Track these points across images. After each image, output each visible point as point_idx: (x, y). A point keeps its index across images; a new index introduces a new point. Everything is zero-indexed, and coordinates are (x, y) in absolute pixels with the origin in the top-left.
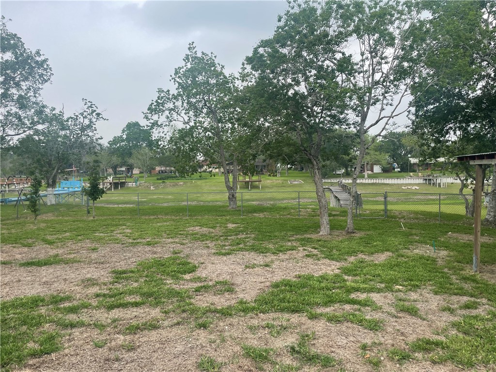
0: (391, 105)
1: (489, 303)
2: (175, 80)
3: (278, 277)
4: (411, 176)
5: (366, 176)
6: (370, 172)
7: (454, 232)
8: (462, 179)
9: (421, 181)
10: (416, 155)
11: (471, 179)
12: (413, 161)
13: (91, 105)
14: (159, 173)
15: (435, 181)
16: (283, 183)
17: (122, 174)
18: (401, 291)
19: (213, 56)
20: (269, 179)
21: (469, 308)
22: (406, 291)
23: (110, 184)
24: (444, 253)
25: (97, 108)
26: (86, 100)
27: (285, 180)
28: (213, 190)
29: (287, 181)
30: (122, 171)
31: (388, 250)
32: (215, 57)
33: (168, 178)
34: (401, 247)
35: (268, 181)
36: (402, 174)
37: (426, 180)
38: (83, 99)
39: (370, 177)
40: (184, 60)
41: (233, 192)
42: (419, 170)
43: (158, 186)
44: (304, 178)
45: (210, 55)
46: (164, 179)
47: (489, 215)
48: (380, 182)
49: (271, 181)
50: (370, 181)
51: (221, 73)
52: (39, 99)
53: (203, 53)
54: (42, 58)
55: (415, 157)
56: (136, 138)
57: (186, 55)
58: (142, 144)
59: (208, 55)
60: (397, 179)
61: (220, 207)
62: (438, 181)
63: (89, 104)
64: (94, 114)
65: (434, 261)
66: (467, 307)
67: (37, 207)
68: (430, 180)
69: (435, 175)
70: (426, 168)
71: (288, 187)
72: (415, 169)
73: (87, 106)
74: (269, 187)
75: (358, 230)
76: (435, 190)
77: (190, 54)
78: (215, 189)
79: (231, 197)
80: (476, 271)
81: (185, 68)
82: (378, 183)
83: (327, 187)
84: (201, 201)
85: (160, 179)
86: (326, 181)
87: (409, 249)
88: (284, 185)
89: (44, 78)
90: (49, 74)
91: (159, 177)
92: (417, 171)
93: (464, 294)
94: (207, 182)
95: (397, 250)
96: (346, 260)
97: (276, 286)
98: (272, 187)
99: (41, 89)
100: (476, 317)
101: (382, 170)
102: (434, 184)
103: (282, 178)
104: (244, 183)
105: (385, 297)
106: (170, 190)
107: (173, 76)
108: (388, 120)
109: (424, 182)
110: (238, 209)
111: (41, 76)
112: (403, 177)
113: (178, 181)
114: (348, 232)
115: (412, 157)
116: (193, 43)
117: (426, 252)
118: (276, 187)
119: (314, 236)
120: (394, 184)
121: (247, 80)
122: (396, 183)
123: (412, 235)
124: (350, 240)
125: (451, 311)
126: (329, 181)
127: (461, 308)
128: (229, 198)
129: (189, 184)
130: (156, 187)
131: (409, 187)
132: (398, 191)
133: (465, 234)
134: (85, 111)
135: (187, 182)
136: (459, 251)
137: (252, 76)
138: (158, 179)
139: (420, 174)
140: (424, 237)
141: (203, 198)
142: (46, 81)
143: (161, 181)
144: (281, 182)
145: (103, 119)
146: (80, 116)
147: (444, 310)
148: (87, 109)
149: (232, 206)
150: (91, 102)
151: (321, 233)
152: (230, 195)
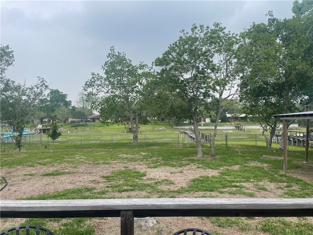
0: (233, 87)
1: (297, 185)
2: (104, 68)
3: (191, 177)
4: (228, 125)
5: (202, 125)
6: (204, 122)
7: (266, 155)
8: (263, 126)
9: (234, 128)
10: (230, 112)
11: (269, 127)
12: (228, 115)
13: (43, 80)
14: (71, 122)
15: (241, 128)
16: (153, 129)
17: (45, 123)
18: (254, 182)
19: (124, 54)
20: (144, 127)
21: (289, 187)
22: (257, 182)
23: (40, 130)
24: (265, 165)
25: (47, 82)
26: (40, 77)
27: (153, 127)
28: (109, 134)
29: (155, 127)
30: (45, 121)
31: (237, 164)
32: (125, 55)
33: (79, 126)
34: (243, 162)
35: (144, 128)
36: (222, 123)
37: (236, 127)
38: (38, 77)
39: (204, 125)
40: (107, 56)
41: (136, 134)
42: (232, 121)
43: (72, 131)
44: (166, 126)
45: (122, 54)
46: (76, 127)
47: (282, 146)
48: (210, 128)
49: (146, 128)
50: (205, 128)
51: (131, 65)
52: (4, 75)
53: (118, 52)
54: (10, 50)
55: (229, 113)
56: (57, 100)
57: (109, 53)
58: (60, 104)
59: (121, 54)
60: (220, 126)
61: (128, 143)
62: (243, 128)
63: (42, 80)
64: (44, 86)
65: (263, 168)
66: (288, 187)
67: (21, 144)
68: (239, 127)
69: (241, 124)
70: (236, 120)
71: (156, 131)
72: (230, 120)
73: (40, 81)
74: (145, 132)
75: (217, 154)
76: (242, 132)
77: (111, 53)
78: (110, 133)
79: (135, 137)
80: (285, 172)
81: (110, 61)
82: (209, 129)
83: (183, 131)
84: (103, 141)
85: (74, 127)
86: (182, 128)
87: (247, 163)
88: (154, 130)
89: (9, 63)
90: (12, 60)
91: (73, 126)
92: (231, 122)
93: (284, 182)
94: (105, 129)
95: (242, 164)
96: (219, 169)
97: (193, 181)
98: (146, 131)
99: (6, 69)
100: (294, 190)
101: (211, 121)
102: (241, 129)
103: (152, 126)
104: (128, 129)
105: (248, 184)
106: (80, 133)
107: (104, 66)
108: (233, 96)
109: (236, 128)
110: (139, 144)
111: (7, 61)
112: (224, 126)
113: (86, 128)
114: (212, 156)
115: (228, 113)
116: (113, 46)
117: (257, 165)
118: (149, 131)
119: (195, 158)
120: (219, 129)
121: (143, 69)
122: (220, 129)
123: (245, 156)
124: (215, 159)
125: (282, 189)
126: (184, 128)
127: (285, 187)
128: (134, 138)
129: (93, 130)
130: (71, 132)
131: (227, 131)
132: (221, 133)
133: (272, 156)
134: (38, 84)
135: (92, 129)
136: (273, 164)
137: (146, 67)
138: (72, 127)
139: (233, 123)
140: (253, 157)
141: (103, 139)
142: (10, 64)
143: (74, 128)
144: (151, 128)
145: (49, 89)
146: (35, 87)
147: (278, 188)
148: (40, 83)
149: (135, 143)
150: (43, 79)
151: (198, 156)
152: (134, 136)
